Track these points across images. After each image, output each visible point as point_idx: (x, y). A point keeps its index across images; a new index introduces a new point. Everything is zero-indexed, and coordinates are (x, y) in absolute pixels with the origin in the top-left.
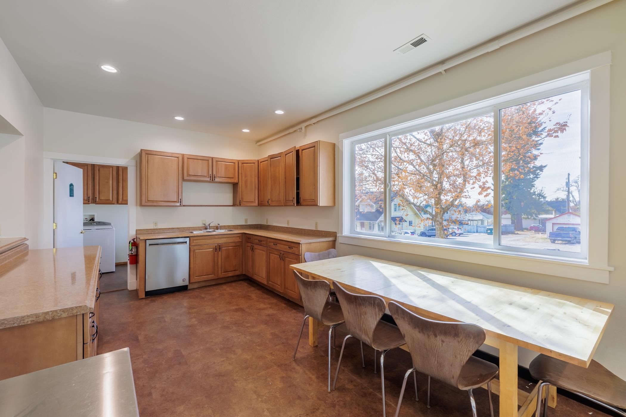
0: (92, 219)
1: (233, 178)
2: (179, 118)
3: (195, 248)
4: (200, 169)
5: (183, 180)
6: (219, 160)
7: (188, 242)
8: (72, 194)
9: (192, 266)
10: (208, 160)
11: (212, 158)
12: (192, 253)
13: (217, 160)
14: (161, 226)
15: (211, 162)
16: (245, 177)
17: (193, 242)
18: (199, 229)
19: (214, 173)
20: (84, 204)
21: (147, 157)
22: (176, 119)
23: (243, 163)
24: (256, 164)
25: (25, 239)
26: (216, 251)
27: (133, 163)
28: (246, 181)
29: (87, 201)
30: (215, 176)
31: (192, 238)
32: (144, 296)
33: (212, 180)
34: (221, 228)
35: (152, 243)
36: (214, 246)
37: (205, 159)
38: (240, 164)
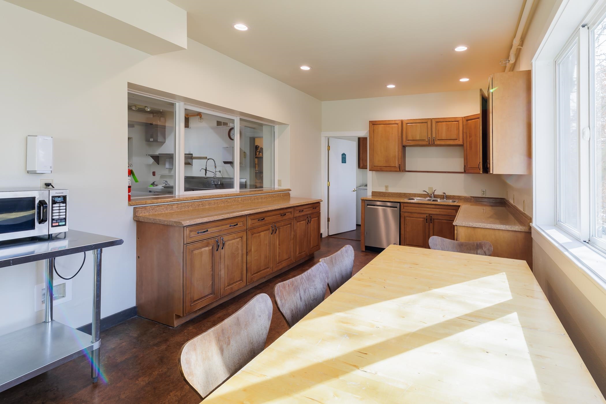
1: (457, 139)
2: (391, 86)
3: (406, 214)
4: (418, 133)
5: (404, 146)
6: (439, 121)
7: (399, 208)
8: (344, 162)
9: (403, 233)
10: (427, 122)
11: (431, 120)
12: (402, 220)
13: (437, 120)
14: (391, 190)
15: (429, 123)
16: (470, 137)
17: (404, 208)
18: (424, 196)
19: (434, 136)
21: (373, 127)
22: (389, 88)
23: (467, 120)
25: (290, 190)
26: (427, 222)
30: (435, 139)
31: (402, 205)
32: (364, 250)
33: (431, 143)
34: (448, 197)
35: (369, 204)
36: (425, 216)
37: (424, 122)
38: (465, 121)
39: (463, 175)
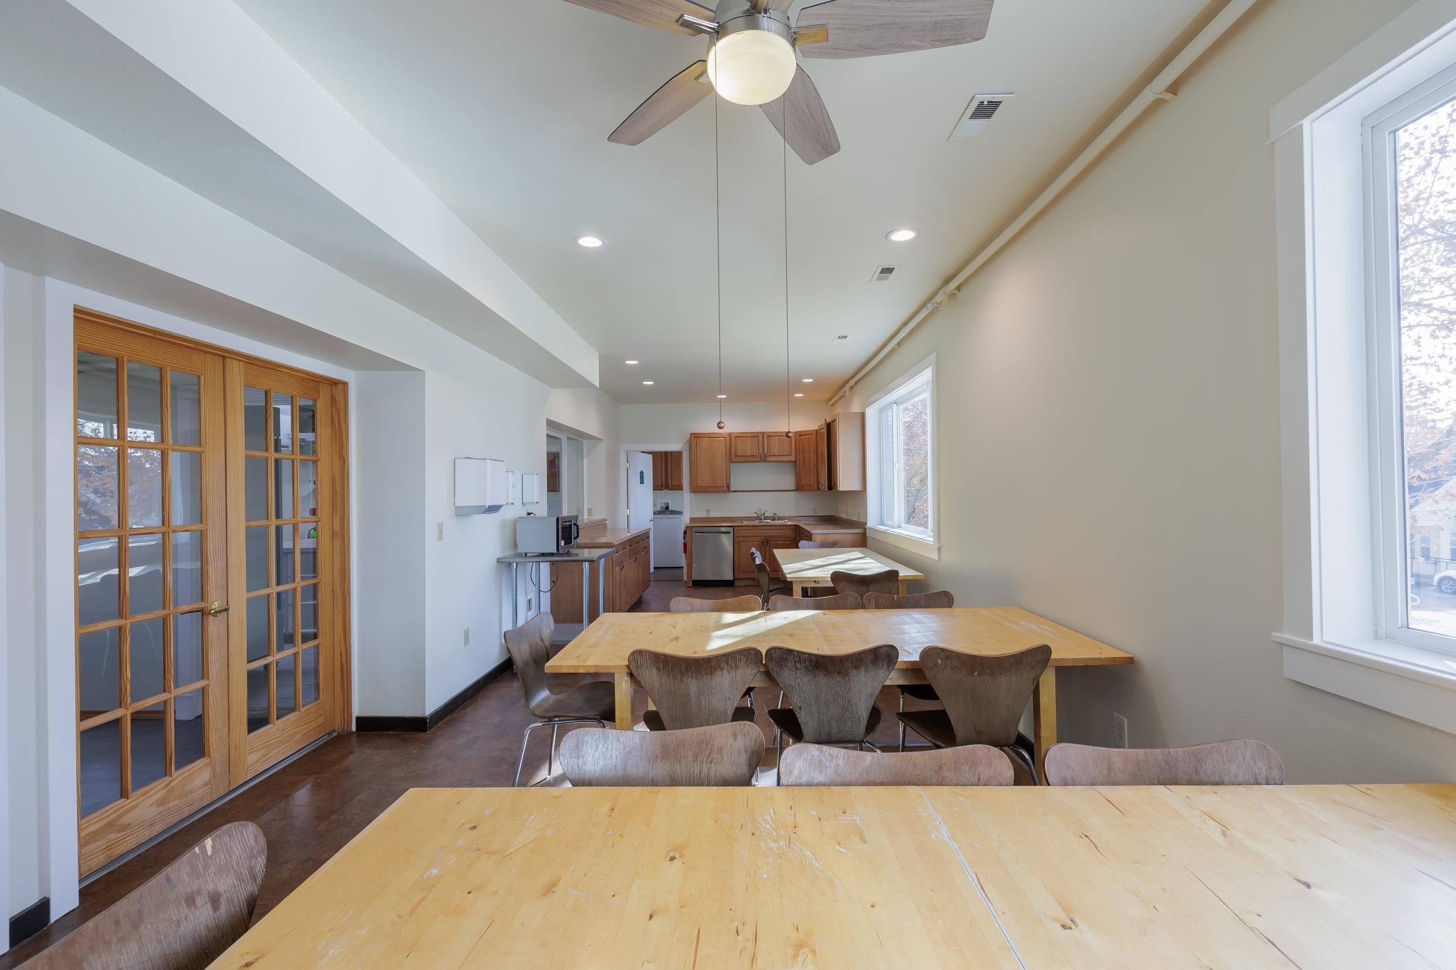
0: (667, 508)
1: (789, 455)
2: (722, 397)
3: (740, 539)
4: (748, 448)
5: (731, 462)
6: (770, 436)
7: (732, 533)
8: (642, 482)
9: (736, 559)
10: (758, 436)
11: (763, 434)
12: (736, 545)
13: (769, 434)
14: (713, 514)
15: (760, 438)
16: (803, 453)
17: (738, 532)
18: (753, 519)
19: (766, 451)
20: (654, 490)
21: (698, 440)
22: (719, 398)
23: (800, 436)
24: (815, 435)
25: (606, 520)
26: (763, 546)
27: (687, 447)
28: (804, 459)
29: (658, 486)
30: (766, 454)
31: (736, 529)
32: (691, 585)
33: (763, 458)
34: (779, 518)
35: (697, 531)
36: (760, 539)
37: (755, 436)
38: (797, 437)
39: (794, 493)
